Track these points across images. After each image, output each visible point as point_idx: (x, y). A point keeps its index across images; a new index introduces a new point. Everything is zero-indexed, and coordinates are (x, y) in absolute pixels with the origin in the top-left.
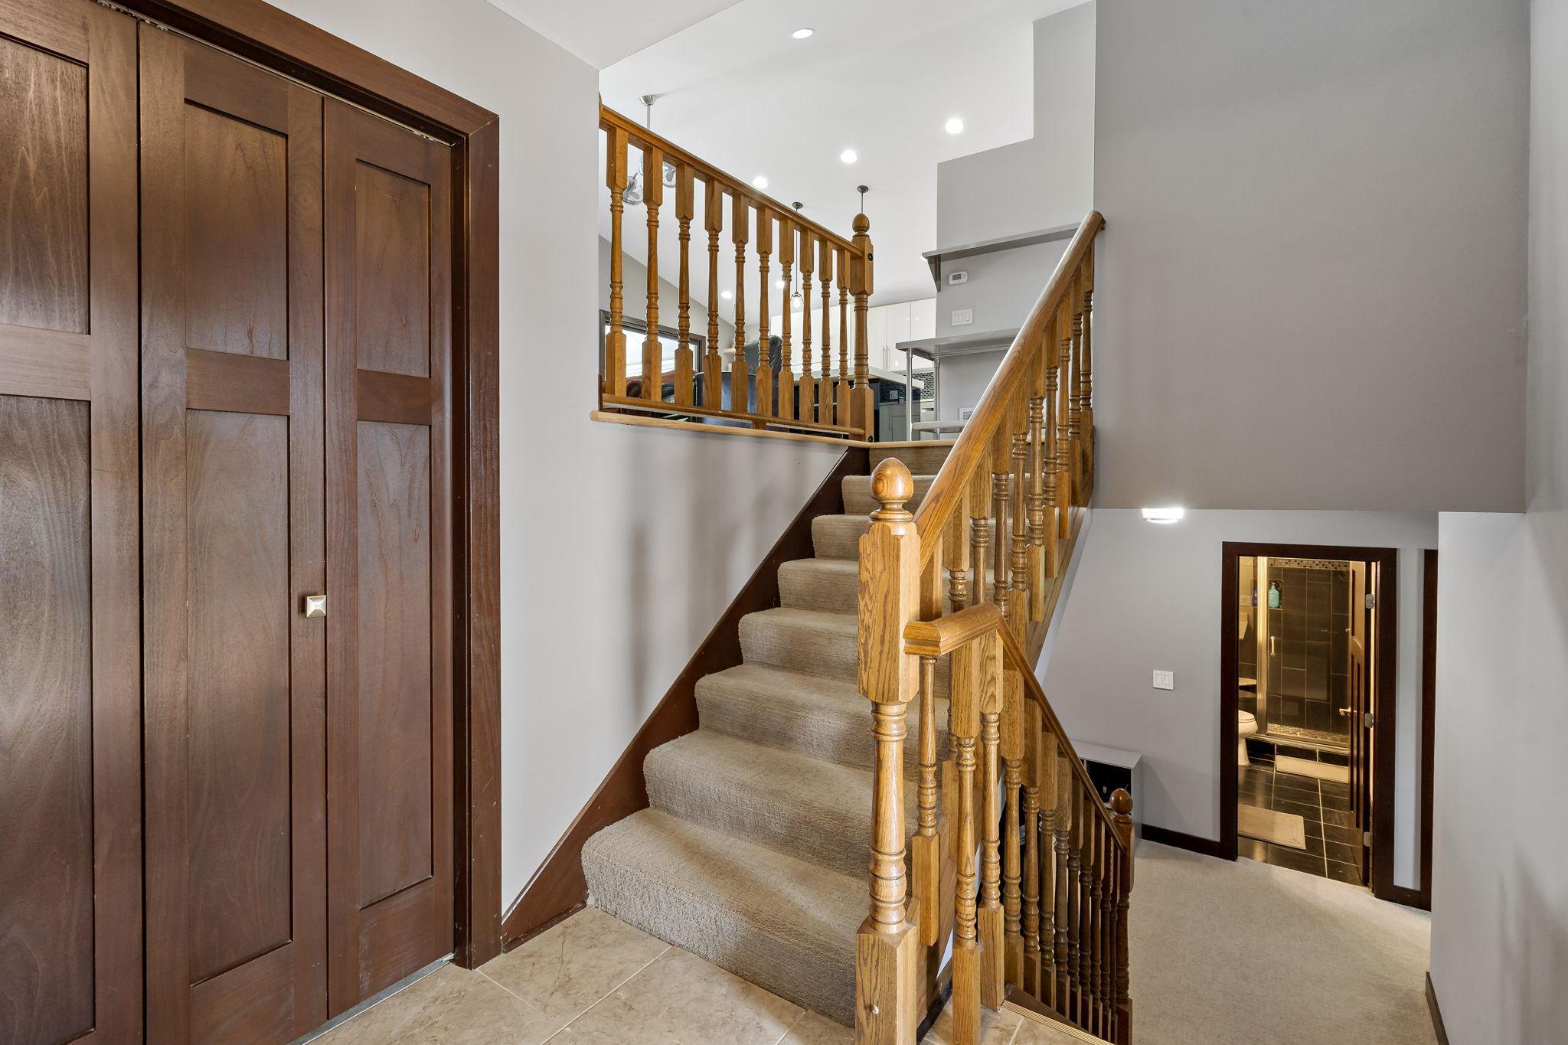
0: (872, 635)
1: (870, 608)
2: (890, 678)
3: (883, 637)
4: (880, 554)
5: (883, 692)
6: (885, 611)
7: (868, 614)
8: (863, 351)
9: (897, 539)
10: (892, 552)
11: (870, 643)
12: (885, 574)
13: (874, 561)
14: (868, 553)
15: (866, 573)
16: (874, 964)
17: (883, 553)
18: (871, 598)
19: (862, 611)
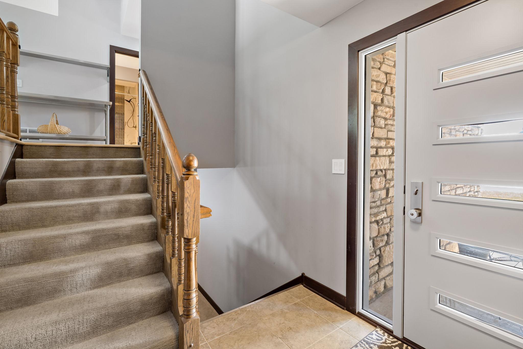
0: (190, 216)
1: (189, 206)
2: (197, 228)
3: (194, 215)
4: (193, 187)
5: (194, 234)
6: (195, 206)
7: (188, 208)
8: (15, 94)
9: (199, 180)
10: (197, 186)
11: (189, 218)
12: (195, 193)
13: (190, 189)
14: (188, 187)
15: (187, 194)
16: (191, 329)
17: (194, 187)
18: (189, 202)
19: (186, 208)
